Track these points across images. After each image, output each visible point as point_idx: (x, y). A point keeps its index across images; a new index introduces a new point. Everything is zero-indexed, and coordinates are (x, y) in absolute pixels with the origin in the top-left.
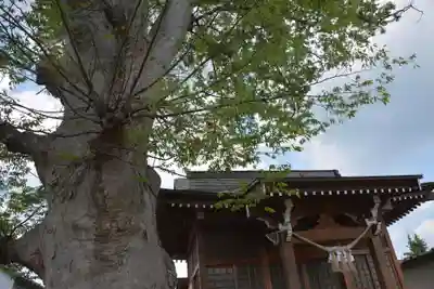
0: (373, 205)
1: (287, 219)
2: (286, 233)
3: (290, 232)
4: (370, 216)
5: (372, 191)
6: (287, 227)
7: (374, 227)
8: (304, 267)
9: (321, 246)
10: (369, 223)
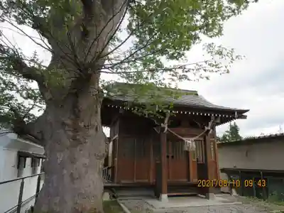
0: (210, 121)
1: (166, 121)
2: (164, 128)
3: (166, 128)
4: (208, 126)
5: (211, 115)
6: (165, 126)
7: (208, 131)
8: (170, 143)
9: (181, 137)
10: (206, 128)
